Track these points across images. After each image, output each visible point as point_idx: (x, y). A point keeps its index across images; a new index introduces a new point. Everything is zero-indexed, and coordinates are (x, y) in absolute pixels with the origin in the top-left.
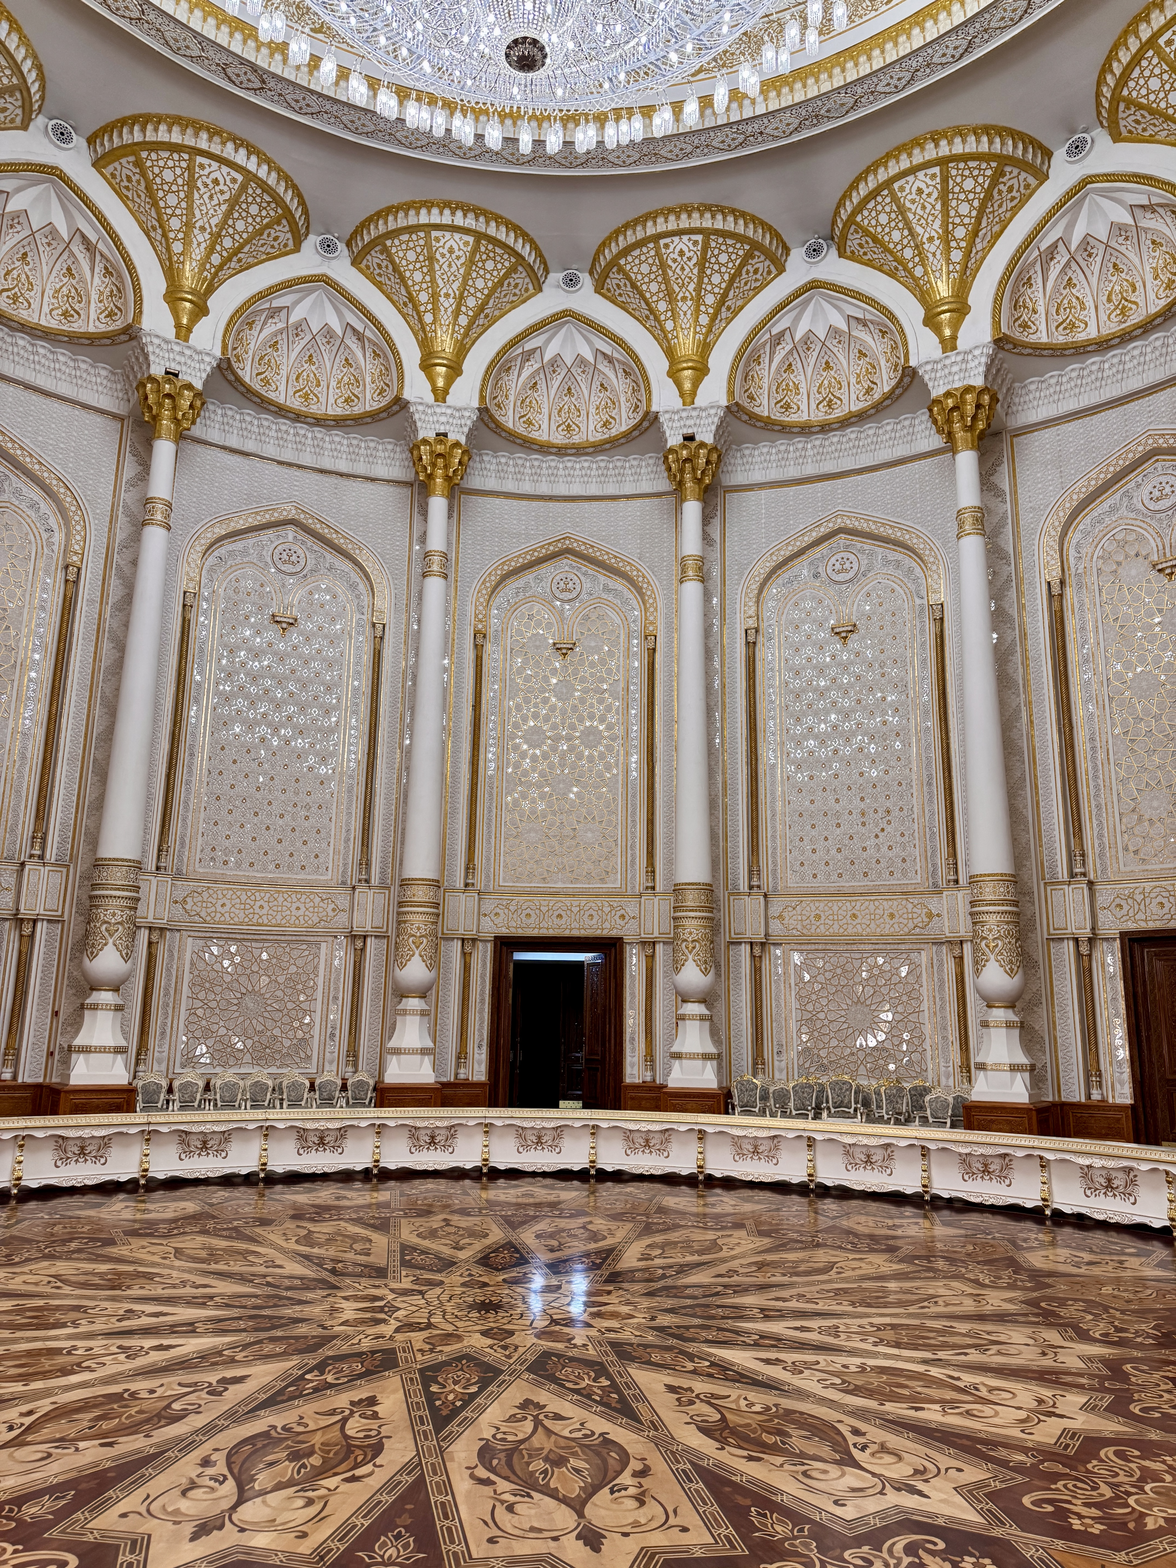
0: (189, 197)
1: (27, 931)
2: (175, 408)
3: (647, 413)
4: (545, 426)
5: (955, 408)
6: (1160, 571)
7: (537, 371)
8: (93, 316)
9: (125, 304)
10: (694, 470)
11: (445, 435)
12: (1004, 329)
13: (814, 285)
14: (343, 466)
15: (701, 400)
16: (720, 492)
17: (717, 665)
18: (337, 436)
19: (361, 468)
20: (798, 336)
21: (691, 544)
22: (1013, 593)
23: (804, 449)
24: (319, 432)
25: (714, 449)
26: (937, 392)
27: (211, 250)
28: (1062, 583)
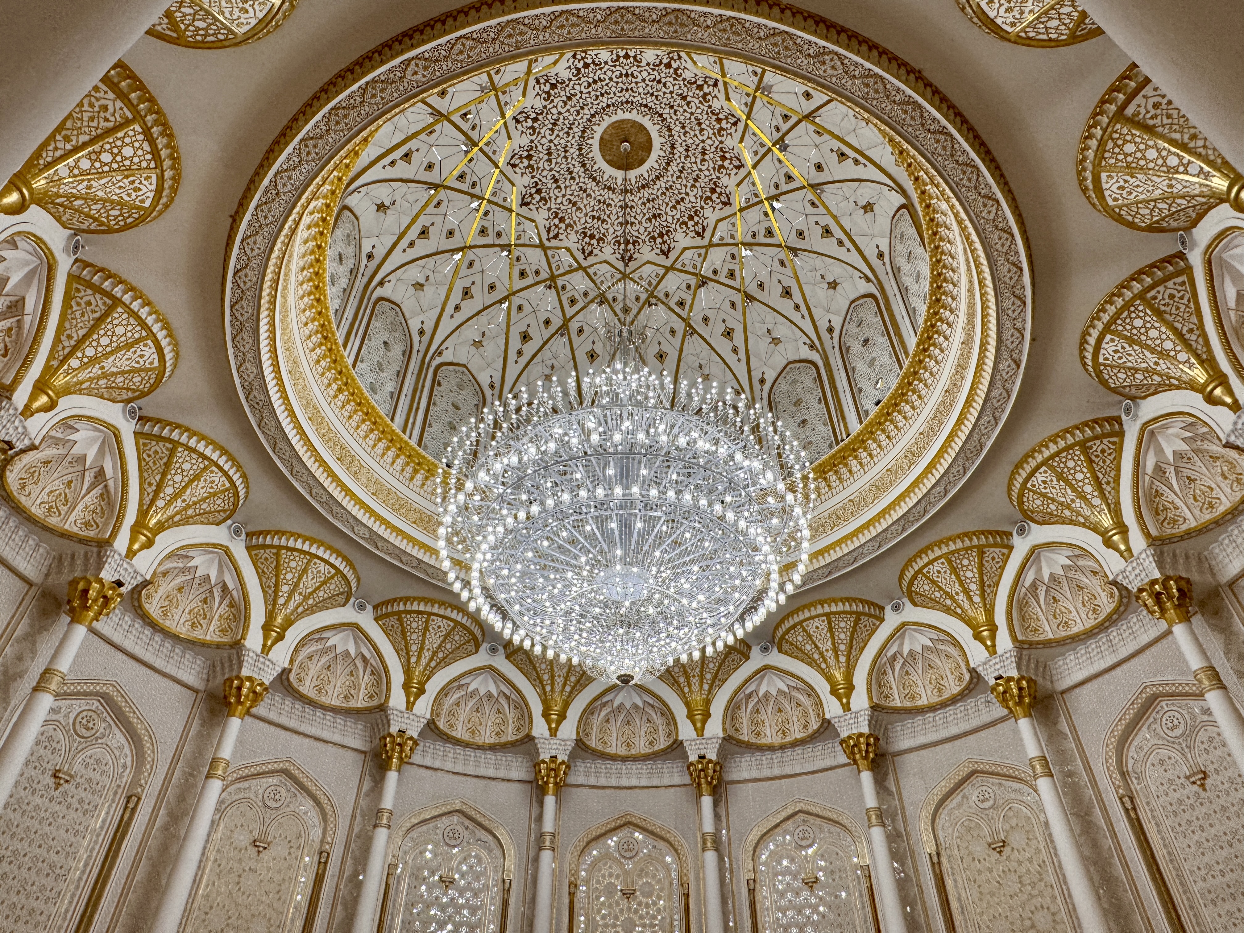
0: (424, 635)
2: (401, 751)
3: (676, 741)
4: (614, 744)
5: (855, 745)
6: (994, 849)
7: (609, 713)
8: (361, 697)
9: (381, 691)
10: (706, 777)
11: (556, 757)
12: (875, 700)
13: (767, 667)
14: (491, 773)
15: (707, 733)
16: (723, 785)
17: (730, 906)
18: (490, 755)
19: (502, 774)
20: (761, 694)
21: (708, 826)
22: (909, 860)
23: (772, 759)
24: (478, 753)
25: (718, 763)
26: (844, 734)
27: (431, 659)
28: (938, 855)
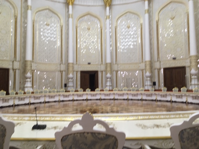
1: (15, 71)
10: (108, 2)
16: (111, 5)
22: (152, 22)
28: (158, 20)
